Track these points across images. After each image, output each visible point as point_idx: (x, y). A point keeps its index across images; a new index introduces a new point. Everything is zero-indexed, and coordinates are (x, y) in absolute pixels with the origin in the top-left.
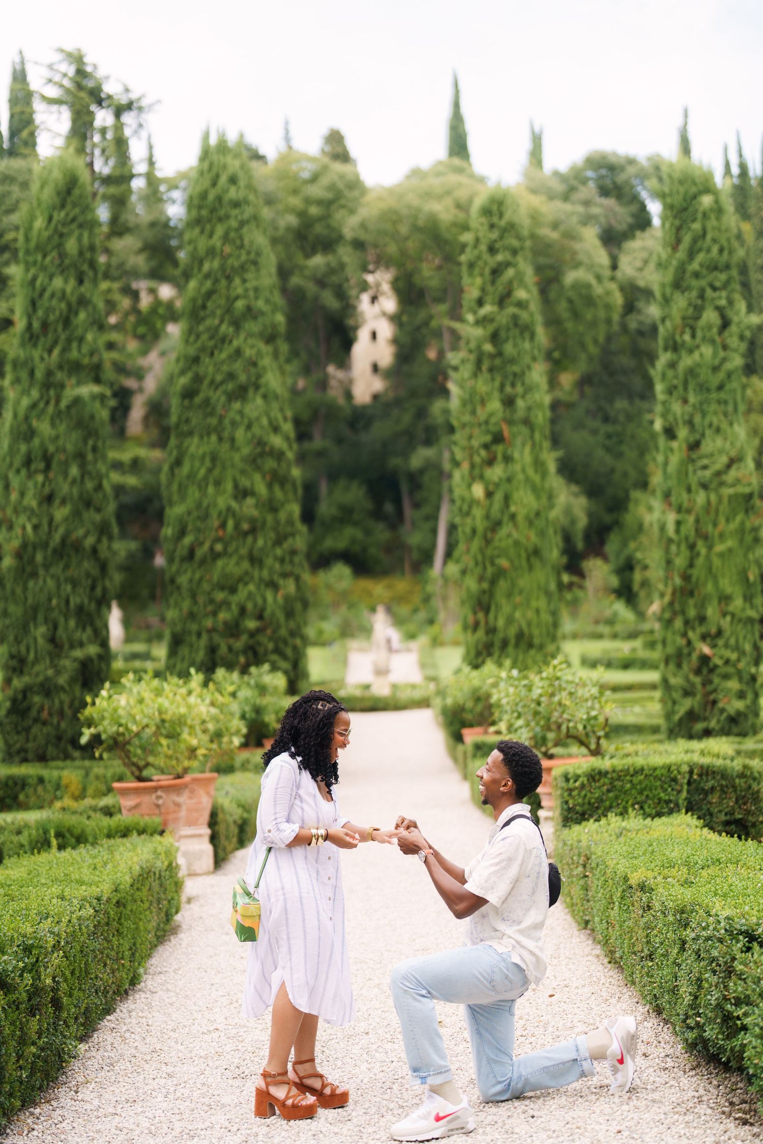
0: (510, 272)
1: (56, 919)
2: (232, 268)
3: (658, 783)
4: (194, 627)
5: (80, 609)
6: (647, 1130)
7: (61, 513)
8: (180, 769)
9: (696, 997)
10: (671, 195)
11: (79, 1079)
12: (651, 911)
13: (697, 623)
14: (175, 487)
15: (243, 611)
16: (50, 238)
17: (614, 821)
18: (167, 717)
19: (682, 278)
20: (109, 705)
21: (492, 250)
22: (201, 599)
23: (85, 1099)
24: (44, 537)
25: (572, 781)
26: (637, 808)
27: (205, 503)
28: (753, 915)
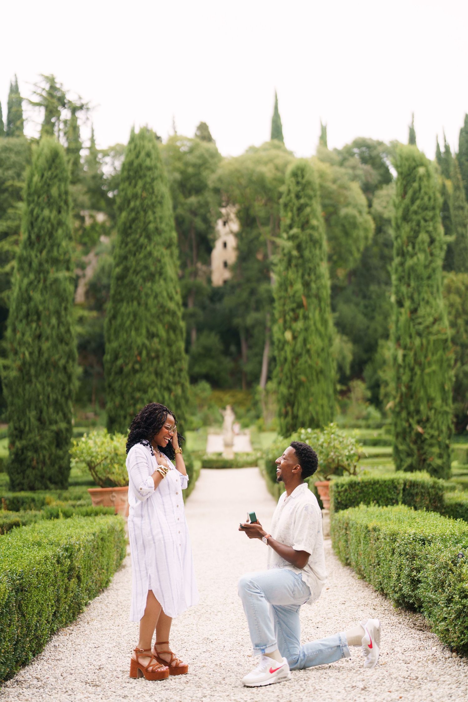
0: (308, 210)
2: (147, 205)
3: (387, 489)
4: (122, 413)
5: (56, 401)
7: (46, 345)
9: (399, 576)
10: (401, 166)
12: (380, 541)
13: (415, 414)
14: (112, 331)
16: (42, 187)
17: (362, 507)
18: (119, 452)
19: (407, 215)
20: (86, 446)
21: (298, 197)
22: (127, 397)
23: (94, 625)
24: (36, 359)
25: (340, 488)
26: (375, 502)
27: (130, 341)
28: (428, 532)
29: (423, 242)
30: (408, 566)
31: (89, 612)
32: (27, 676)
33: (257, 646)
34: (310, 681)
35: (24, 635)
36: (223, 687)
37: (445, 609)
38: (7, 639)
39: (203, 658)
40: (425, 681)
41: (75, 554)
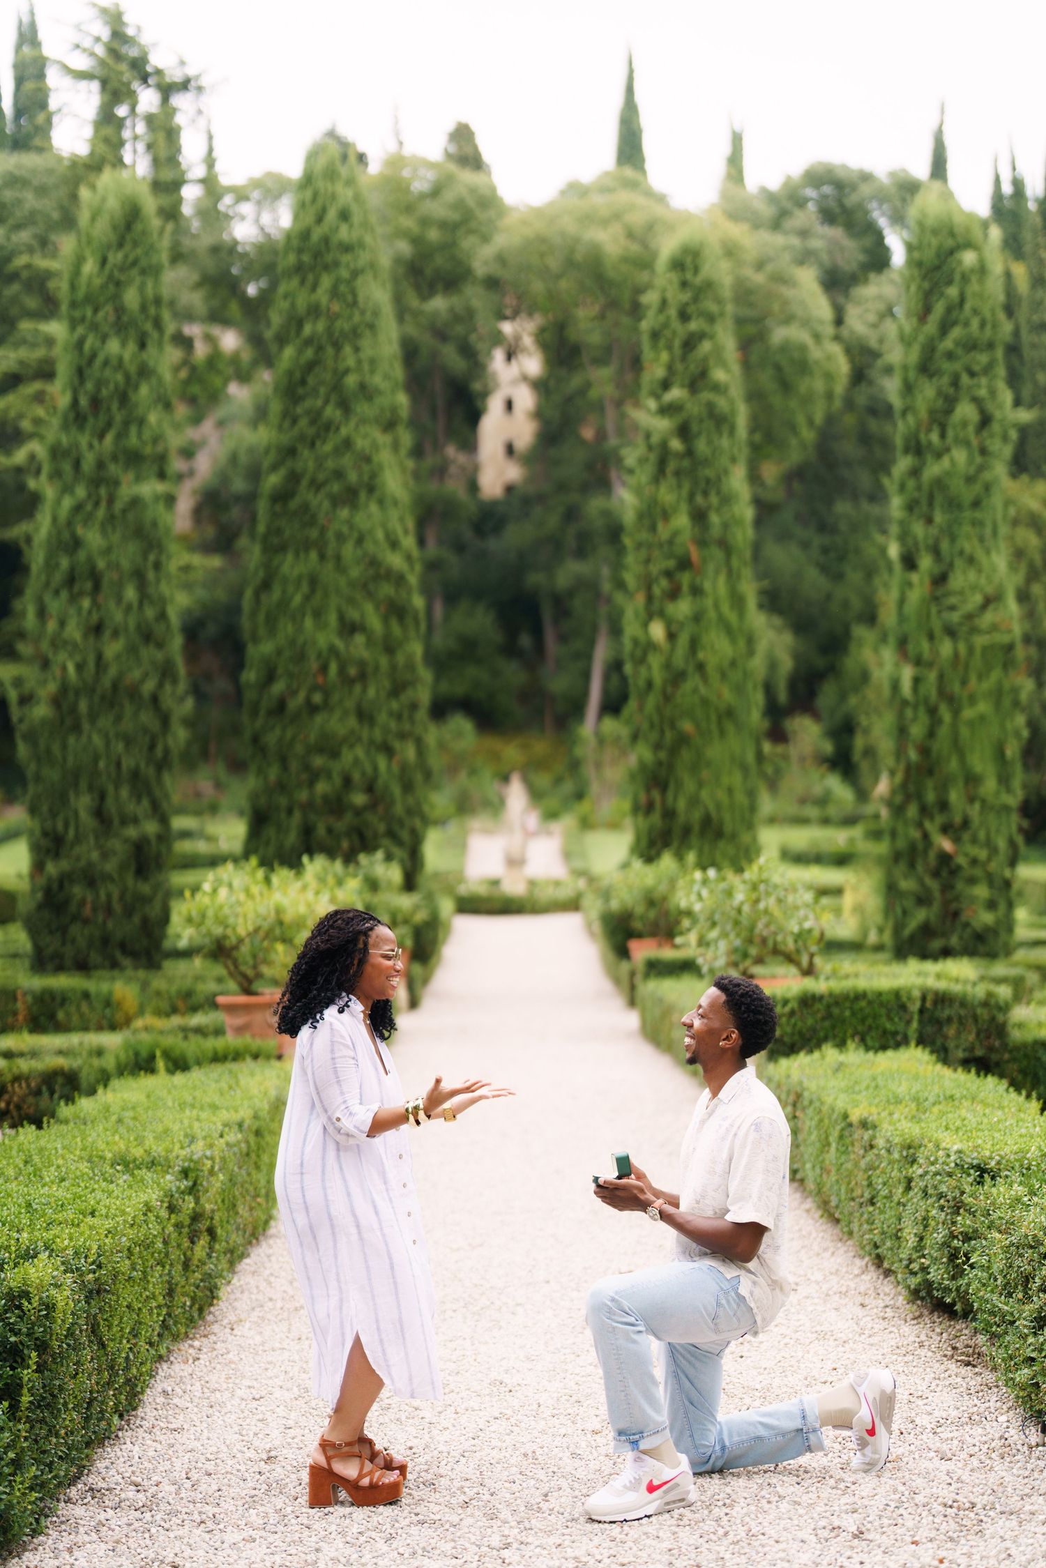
0: (706, 346)
2: (342, 332)
4: (283, 801)
5: (135, 775)
7: (113, 648)
9: (921, 1239)
12: (875, 1151)
13: (938, 810)
14: (261, 617)
15: (347, 781)
16: (104, 287)
17: (830, 1053)
18: (283, 918)
19: (931, 359)
20: (212, 901)
21: (684, 316)
22: (294, 765)
23: (245, 1335)
24: (90, 680)
26: (857, 1039)
27: (300, 640)
28: (987, 1148)
29: (964, 424)
30: (943, 1223)
31: (232, 1297)
32: (114, 1478)
33: (620, 1433)
34: (737, 1508)
35: (103, 1386)
36: (545, 1518)
37: (1031, 1340)
38: (71, 1406)
39: (493, 1435)
40: (992, 1513)
41: (205, 1183)
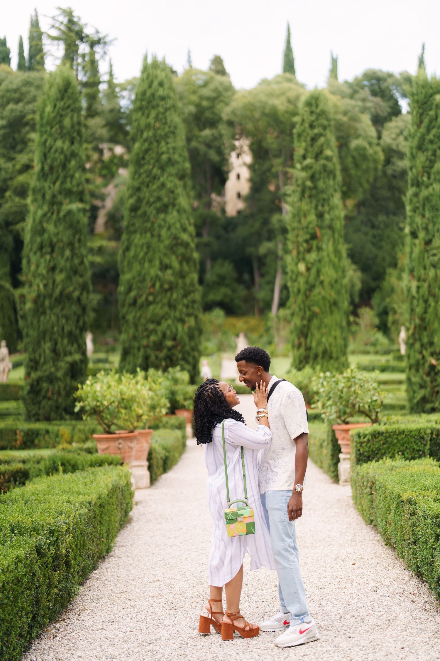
0: (322, 140)
1: (67, 515)
2: (160, 136)
3: (413, 440)
4: (136, 344)
5: (70, 334)
6: (420, 648)
7: (60, 277)
8: (131, 427)
10: (417, 94)
11: (80, 608)
13: (428, 346)
14: (126, 263)
15: (164, 335)
16: (55, 117)
17: (388, 462)
18: (125, 397)
19: (423, 144)
20: (91, 390)
21: (312, 126)
22: (140, 328)
23: (85, 619)
24: (50, 291)
25: (362, 438)
26: (400, 453)
27: (143, 272)
